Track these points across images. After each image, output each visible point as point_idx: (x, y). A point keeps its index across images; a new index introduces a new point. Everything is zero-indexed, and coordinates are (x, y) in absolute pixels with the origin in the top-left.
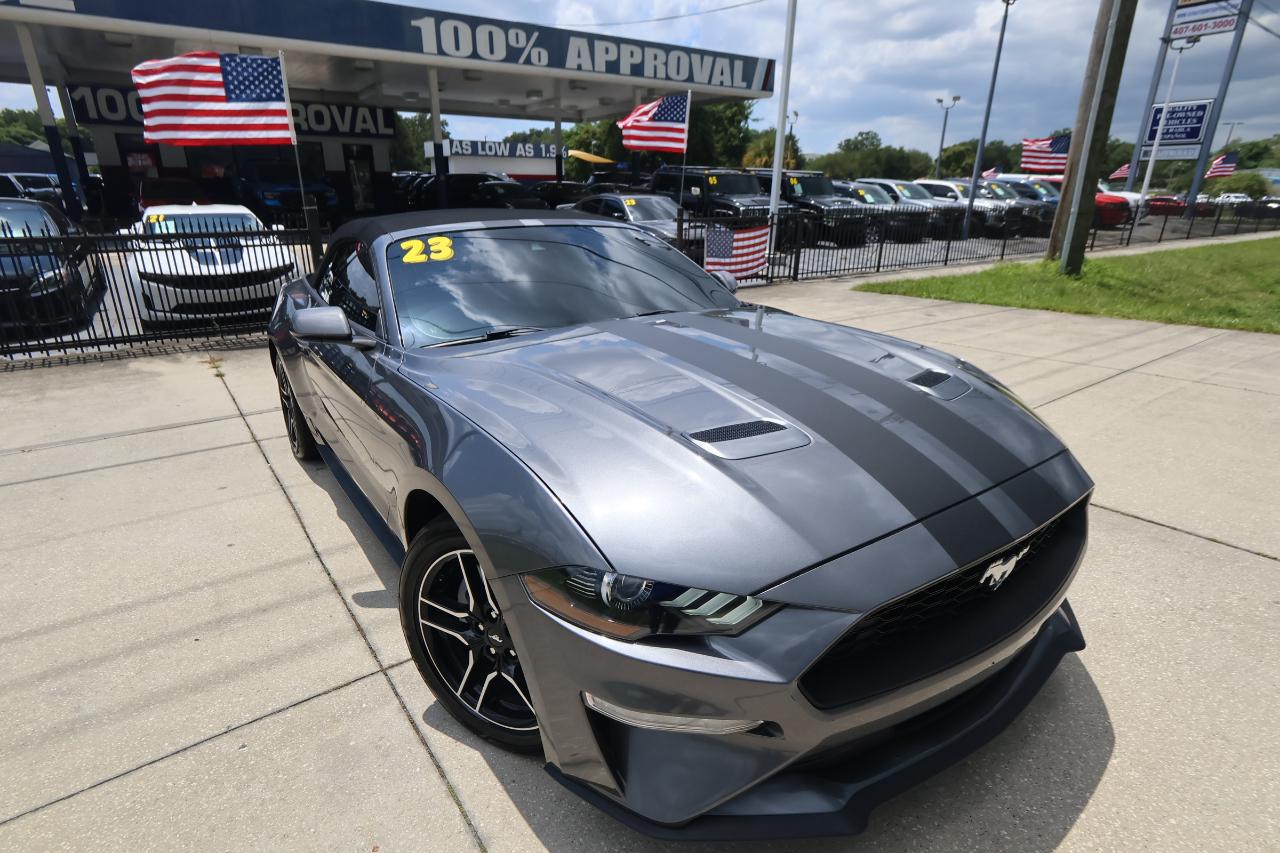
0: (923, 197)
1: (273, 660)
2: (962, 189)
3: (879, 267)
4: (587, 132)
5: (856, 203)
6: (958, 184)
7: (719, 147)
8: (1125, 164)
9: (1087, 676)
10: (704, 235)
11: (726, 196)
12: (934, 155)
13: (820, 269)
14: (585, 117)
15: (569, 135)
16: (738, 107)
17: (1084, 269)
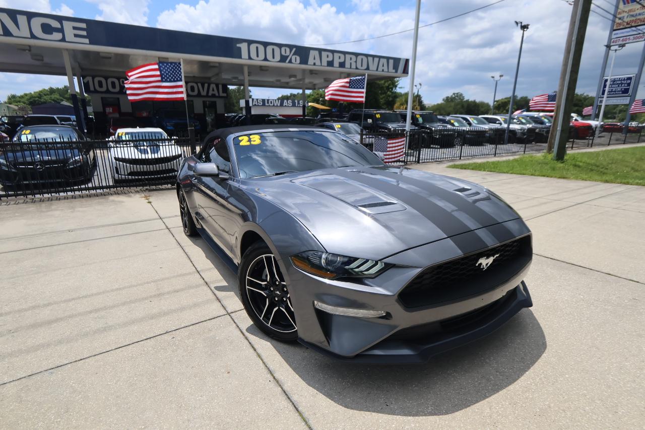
0: (484, 123)
1: (183, 309)
2: (503, 119)
3: (461, 157)
4: (318, 94)
5: (449, 126)
6: (502, 117)
7: (382, 101)
8: (590, 106)
9: (538, 324)
10: (373, 142)
11: (385, 123)
12: (491, 104)
13: (431, 158)
14: (317, 87)
15: (309, 96)
16: (391, 82)
17: (566, 158)
